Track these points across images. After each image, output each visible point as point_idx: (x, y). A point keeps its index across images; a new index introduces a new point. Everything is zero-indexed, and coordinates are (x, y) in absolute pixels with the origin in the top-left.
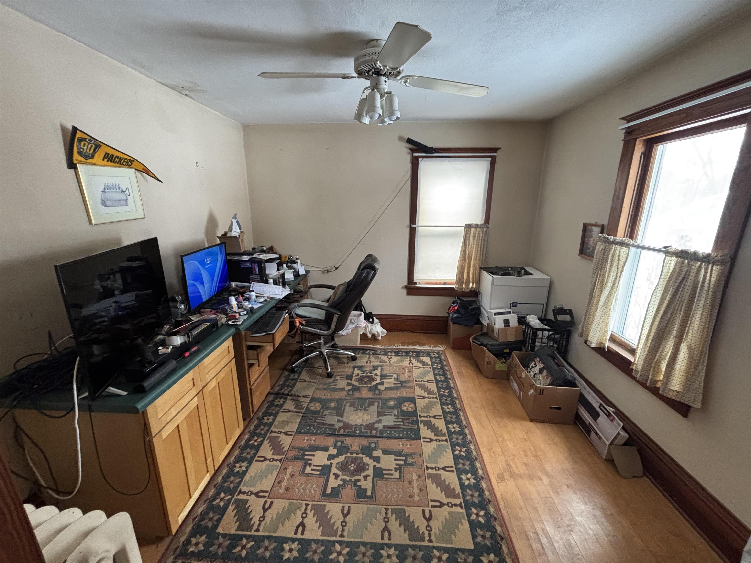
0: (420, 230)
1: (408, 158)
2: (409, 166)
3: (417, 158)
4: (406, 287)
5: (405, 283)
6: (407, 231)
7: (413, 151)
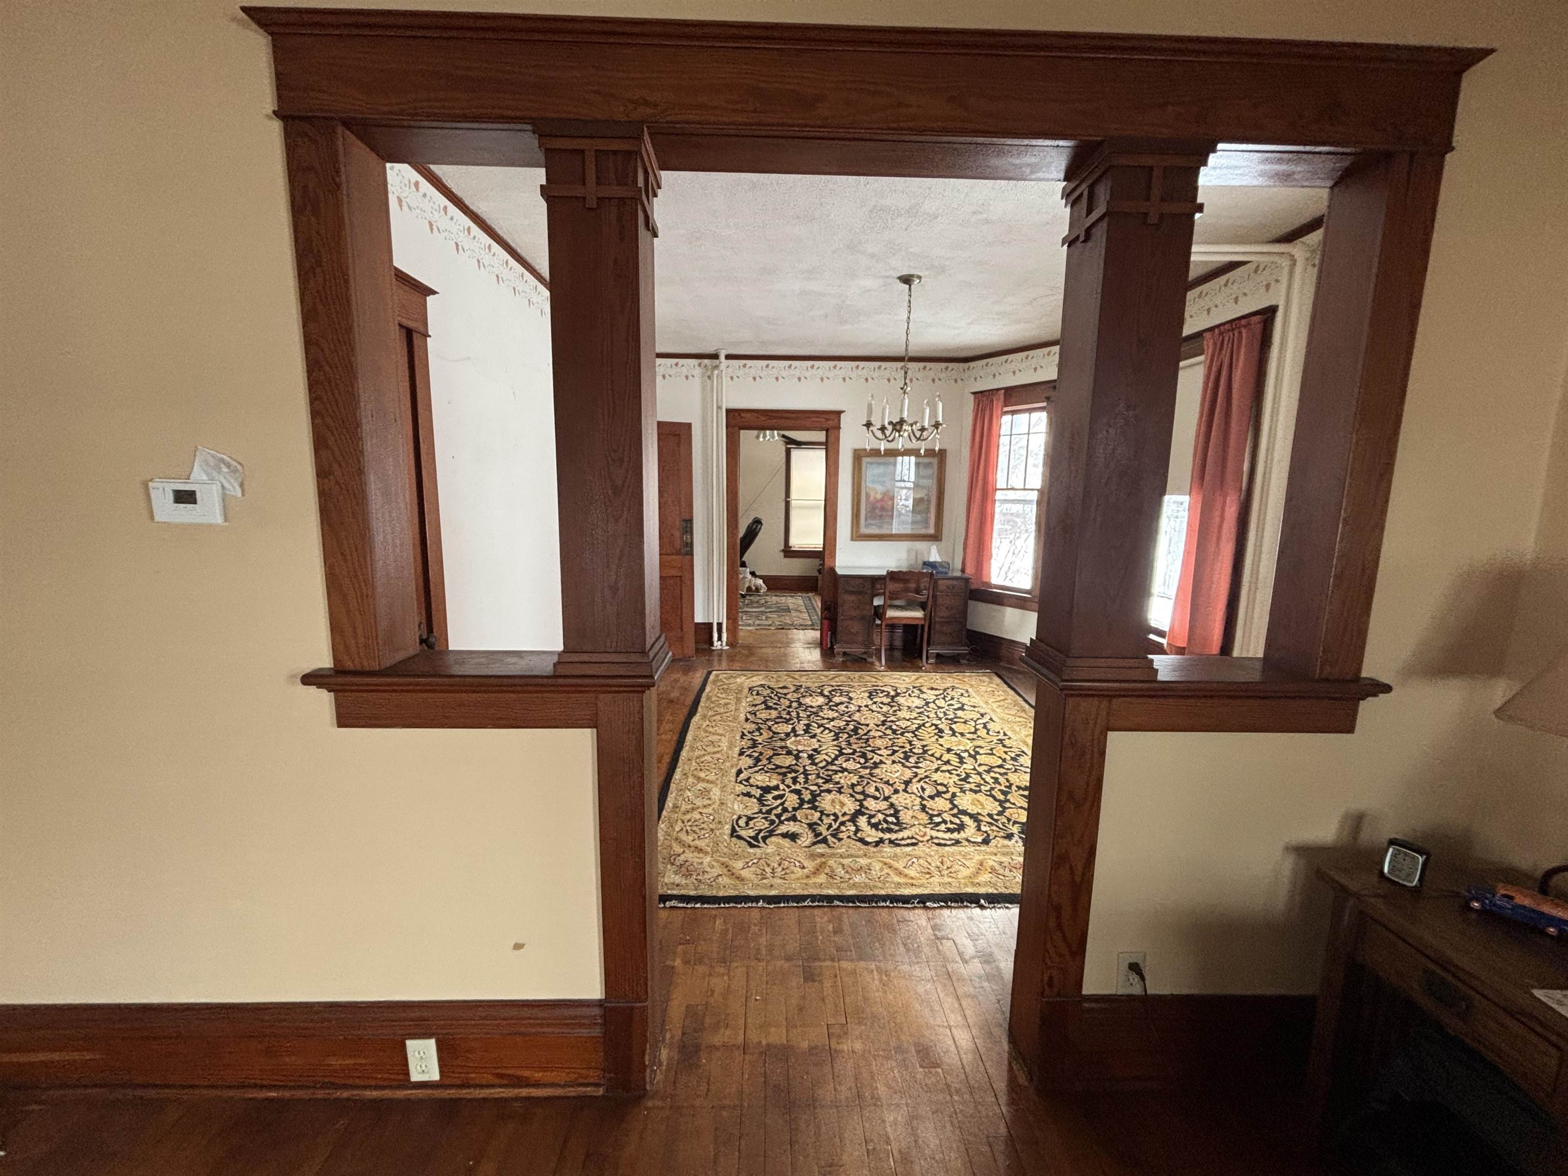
0: (793, 503)
1: (784, 448)
2: (784, 454)
3: (790, 448)
4: (783, 551)
5: (782, 547)
6: (783, 504)
7: (787, 443)
